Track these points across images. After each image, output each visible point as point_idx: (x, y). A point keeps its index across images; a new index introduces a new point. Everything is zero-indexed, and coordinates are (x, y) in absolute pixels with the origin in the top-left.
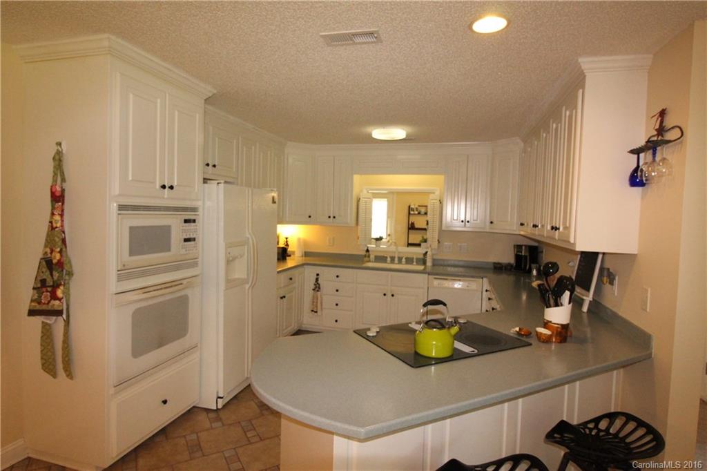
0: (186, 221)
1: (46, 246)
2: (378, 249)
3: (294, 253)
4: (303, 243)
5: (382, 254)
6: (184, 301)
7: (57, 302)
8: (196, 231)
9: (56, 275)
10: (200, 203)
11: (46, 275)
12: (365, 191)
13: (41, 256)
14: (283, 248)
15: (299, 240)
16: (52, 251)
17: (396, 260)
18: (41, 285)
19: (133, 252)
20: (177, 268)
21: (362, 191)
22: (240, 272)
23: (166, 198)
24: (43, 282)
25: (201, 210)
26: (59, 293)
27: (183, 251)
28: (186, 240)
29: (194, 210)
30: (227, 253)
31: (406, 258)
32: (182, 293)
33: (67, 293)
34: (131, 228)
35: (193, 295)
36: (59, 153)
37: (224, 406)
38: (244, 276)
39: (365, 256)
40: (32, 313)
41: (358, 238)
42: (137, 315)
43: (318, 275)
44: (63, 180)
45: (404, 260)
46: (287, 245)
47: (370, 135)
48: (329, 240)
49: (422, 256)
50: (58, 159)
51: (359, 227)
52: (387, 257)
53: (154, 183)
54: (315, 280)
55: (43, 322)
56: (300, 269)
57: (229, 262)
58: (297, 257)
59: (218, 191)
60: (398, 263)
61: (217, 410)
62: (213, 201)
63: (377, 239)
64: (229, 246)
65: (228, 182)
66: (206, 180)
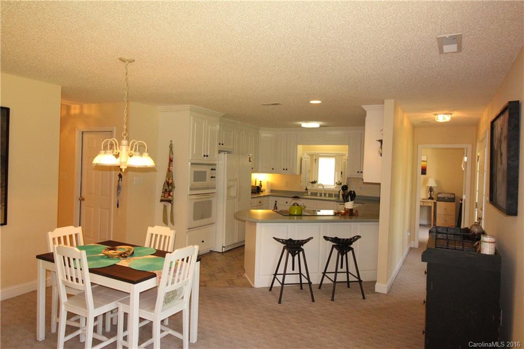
0: (212, 169)
1: (166, 177)
2: (313, 188)
3: (264, 190)
4: (270, 184)
5: (315, 192)
6: (210, 203)
7: (170, 197)
8: (215, 173)
9: (170, 187)
10: (217, 162)
11: (167, 188)
12: (306, 154)
13: (164, 181)
14: (258, 187)
15: (268, 182)
16: (169, 179)
17: (323, 194)
18: (165, 191)
19: (194, 181)
20: (208, 188)
22: (233, 193)
23: (205, 160)
24: (166, 190)
25: (217, 165)
26: (171, 194)
27: (210, 182)
28: (212, 177)
29: (215, 165)
30: (228, 184)
31: (329, 194)
32: (210, 199)
33: (173, 193)
34: (194, 172)
35: (214, 200)
36: (171, 144)
37: (225, 252)
38: (234, 195)
39: (305, 192)
40: (162, 201)
41: (301, 182)
42: (195, 204)
43: (276, 202)
44: (172, 154)
45: (327, 195)
46: (261, 186)
47: (301, 125)
48: (285, 183)
49: (338, 193)
50: (171, 147)
51: (302, 175)
52: (317, 193)
53: (201, 154)
54: (274, 205)
55: (164, 205)
56: (267, 198)
57: (229, 188)
58: (266, 193)
59: (224, 156)
60: (324, 196)
61: (222, 253)
62: (222, 161)
63: (312, 183)
64: (229, 180)
65: (229, 152)
66: (220, 152)
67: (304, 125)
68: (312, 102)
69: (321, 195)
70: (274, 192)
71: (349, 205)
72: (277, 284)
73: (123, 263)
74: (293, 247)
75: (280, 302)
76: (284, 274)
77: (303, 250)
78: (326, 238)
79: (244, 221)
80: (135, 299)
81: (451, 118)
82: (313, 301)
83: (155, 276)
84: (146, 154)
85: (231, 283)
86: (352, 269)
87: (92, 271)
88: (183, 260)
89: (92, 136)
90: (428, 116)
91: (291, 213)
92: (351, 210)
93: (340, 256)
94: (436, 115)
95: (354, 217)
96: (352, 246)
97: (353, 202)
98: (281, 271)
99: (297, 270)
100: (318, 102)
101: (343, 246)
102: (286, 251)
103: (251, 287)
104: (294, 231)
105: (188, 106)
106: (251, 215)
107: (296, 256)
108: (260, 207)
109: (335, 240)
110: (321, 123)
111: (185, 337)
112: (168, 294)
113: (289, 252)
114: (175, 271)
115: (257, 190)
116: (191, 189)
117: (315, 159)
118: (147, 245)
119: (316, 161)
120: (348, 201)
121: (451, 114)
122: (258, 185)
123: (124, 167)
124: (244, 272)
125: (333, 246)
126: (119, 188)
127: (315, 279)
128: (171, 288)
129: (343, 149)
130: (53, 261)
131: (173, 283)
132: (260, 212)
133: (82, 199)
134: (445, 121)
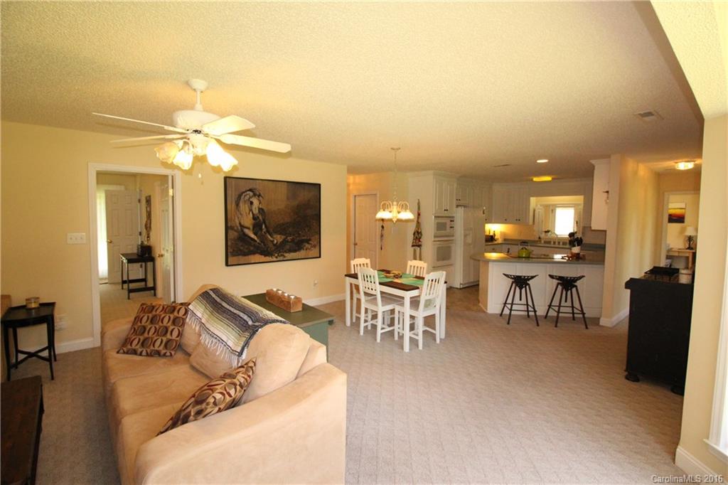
0: (451, 221)
1: (416, 228)
2: (546, 237)
3: (498, 239)
4: (503, 234)
5: (548, 240)
6: (450, 247)
7: (419, 243)
8: (453, 224)
9: (419, 235)
10: (454, 215)
11: (417, 236)
12: (539, 206)
13: (414, 230)
14: (491, 236)
15: (501, 232)
16: (418, 229)
18: (415, 238)
19: (437, 230)
20: (449, 236)
21: (537, 205)
22: (469, 240)
23: (446, 214)
25: (455, 217)
27: (450, 231)
28: (451, 227)
29: (453, 217)
30: (465, 233)
31: (563, 242)
32: (450, 245)
33: (421, 240)
34: (437, 223)
35: (453, 246)
36: (419, 202)
37: (463, 288)
38: (470, 242)
39: (538, 240)
40: (413, 246)
41: (533, 231)
42: (438, 248)
43: (509, 248)
44: (420, 209)
46: (495, 235)
47: (533, 180)
48: (518, 232)
50: (419, 204)
51: (535, 225)
52: (551, 242)
53: (442, 209)
54: (507, 250)
55: (414, 248)
56: (499, 246)
57: (465, 236)
58: (500, 241)
59: (461, 210)
60: (558, 244)
61: (460, 289)
62: (459, 214)
63: (546, 232)
64: (465, 230)
65: (465, 207)
66: (457, 206)
67: (535, 179)
68: (539, 161)
69: (554, 243)
70: (508, 241)
71: (576, 250)
72: (507, 312)
73: (396, 280)
74: (521, 282)
75: (508, 323)
76: (512, 304)
77: (529, 284)
78: (551, 276)
79: (479, 261)
80: (407, 302)
81: (695, 165)
82: (538, 325)
83: (418, 288)
84: (408, 211)
85: (468, 309)
86: (577, 305)
87: (380, 284)
88: (432, 280)
89: (361, 198)
90: (669, 164)
91: (520, 255)
92: (578, 254)
93: (564, 292)
94: (676, 163)
95: (580, 261)
96: (575, 284)
97: (579, 247)
98: (509, 301)
99: (524, 301)
100: (546, 161)
101: (567, 284)
102: (514, 285)
103: (484, 312)
104: (521, 269)
105: (432, 172)
106: (484, 257)
107: (524, 289)
108: (494, 251)
109: (560, 278)
110: (553, 176)
111: (437, 332)
112: (426, 301)
113: (517, 285)
114: (431, 287)
115: (491, 239)
116: (435, 237)
117: (551, 210)
118: (408, 272)
119: (553, 211)
120: (575, 246)
121: (694, 161)
122: (491, 234)
123: (395, 220)
124: (479, 302)
125: (558, 284)
126: (382, 236)
127: (541, 311)
128: (428, 297)
129: (579, 199)
130: (357, 278)
131: (429, 294)
132: (494, 256)
133: (355, 244)
134: (686, 168)
